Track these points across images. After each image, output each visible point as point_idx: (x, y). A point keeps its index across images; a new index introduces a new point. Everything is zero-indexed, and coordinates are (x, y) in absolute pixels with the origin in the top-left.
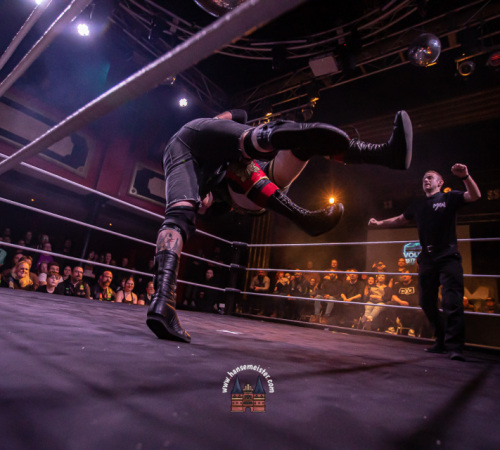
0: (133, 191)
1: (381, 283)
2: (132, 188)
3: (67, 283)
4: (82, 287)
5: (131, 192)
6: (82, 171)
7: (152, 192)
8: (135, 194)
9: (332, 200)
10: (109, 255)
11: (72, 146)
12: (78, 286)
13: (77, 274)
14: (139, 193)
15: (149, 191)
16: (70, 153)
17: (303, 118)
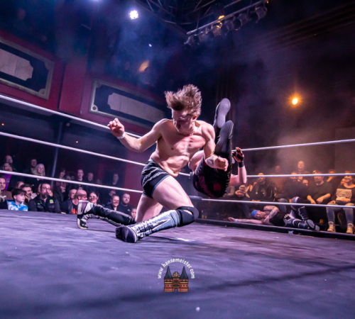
0: (94, 108)
1: (349, 184)
2: (93, 105)
3: (37, 199)
4: (51, 201)
5: (92, 110)
6: (44, 93)
7: (112, 108)
8: (96, 111)
9: (295, 101)
10: (81, 173)
11: (32, 69)
12: (48, 201)
13: (45, 191)
14: (99, 110)
15: (109, 106)
16: (31, 77)
17: (257, 16)
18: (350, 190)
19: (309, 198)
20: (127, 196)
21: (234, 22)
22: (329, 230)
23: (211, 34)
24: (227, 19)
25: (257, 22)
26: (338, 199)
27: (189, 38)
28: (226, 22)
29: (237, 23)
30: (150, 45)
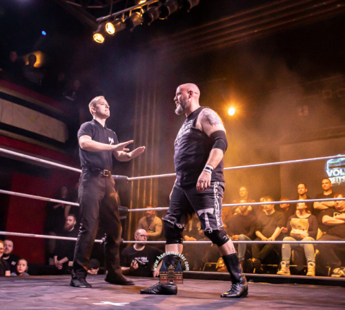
17: (189, 5)
18: (307, 220)
19: (258, 233)
20: (9, 243)
21: (160, 9)
22: (279, 272)
23: (129, 22)
24: (150, 6)
25: (188, 11)
26: (294, 231)
27: (100, 26)
28: (148, 9)
29: (163, 11)
30: (44, 33)
